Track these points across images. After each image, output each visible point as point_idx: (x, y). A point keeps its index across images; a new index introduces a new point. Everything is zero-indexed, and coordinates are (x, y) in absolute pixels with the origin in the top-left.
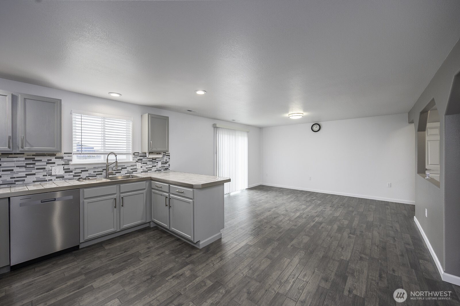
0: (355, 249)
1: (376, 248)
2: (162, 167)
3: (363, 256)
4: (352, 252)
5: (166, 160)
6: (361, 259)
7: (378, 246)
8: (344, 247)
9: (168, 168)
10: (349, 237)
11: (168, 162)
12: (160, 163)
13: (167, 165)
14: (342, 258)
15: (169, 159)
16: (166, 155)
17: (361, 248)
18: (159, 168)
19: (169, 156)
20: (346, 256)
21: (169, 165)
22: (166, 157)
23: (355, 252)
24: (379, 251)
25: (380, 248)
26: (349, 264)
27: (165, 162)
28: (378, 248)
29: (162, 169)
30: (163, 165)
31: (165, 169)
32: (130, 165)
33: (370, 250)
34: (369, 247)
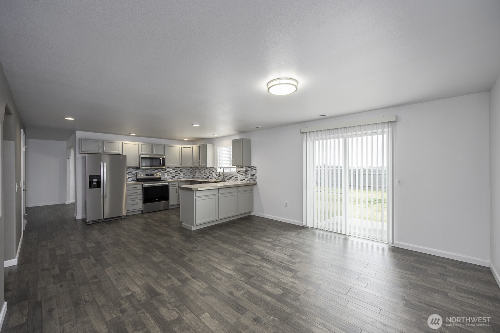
0: (108, 281)
1: (87, 298)
2: (251, 178)
3: (96, 280)
4: (108, 276)
5: (254, 173)
6: (95, 277)
7: (86, 302)
8: (120, 276)
9: (255, 180)
10: (128, 289)
11: (255, 175)
12: (250, 175)
13: (254, 177)
14: (111, 268)
15: (256, 172)
16: (254, 168)
17: (103, 286)
18: (249, 179)
19: (256, 169)
20: (109, 271)
21: (256, 177)
22: (254, 170)
23: (105, 278)
24: (83, 297)
25: (82, 302)
26: (101, 268)
27: (253, 175)
28: (85, 300)
29: (251, 180)
30: (252, 177)
31: (253, 180)
32: (235, 174)
33: (92, 291)
34: (95, 294)
